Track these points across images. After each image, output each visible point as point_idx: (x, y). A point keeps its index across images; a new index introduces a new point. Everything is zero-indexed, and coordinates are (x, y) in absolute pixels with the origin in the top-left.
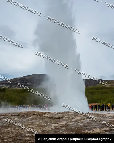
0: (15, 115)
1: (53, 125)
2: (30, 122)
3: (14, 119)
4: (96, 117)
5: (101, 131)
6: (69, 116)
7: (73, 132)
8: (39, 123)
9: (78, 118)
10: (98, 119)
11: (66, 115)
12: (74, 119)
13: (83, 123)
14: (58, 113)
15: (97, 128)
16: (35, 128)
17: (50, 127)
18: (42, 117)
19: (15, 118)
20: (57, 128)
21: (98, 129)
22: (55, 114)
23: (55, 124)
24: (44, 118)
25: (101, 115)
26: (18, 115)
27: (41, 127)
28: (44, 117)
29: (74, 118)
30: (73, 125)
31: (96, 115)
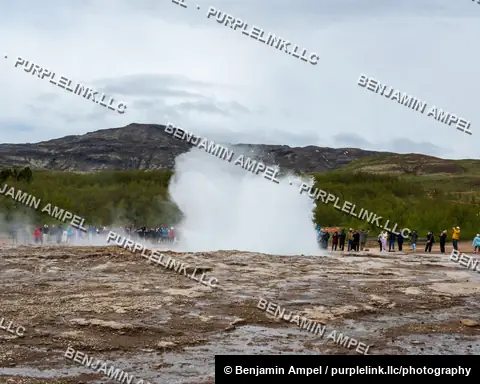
0: (51, 258)
1: (172, 291)
2: (98, 281)
3: (44, 270)
4: (324, 269)
5: (330, 315)
6: (233, 264)
7: (232, 315)
8: (125, 285)
9: (262, 271)
10: (329, 276)
11: (224, 262)
12: (248, 275)
13: (274, 287)
14: (197, 255)
15: (318, 305)
16: (108, 298)
17: (158, 298)
18: (142, 265)
19: (49, 267)
20: (181, 303)
21: (322, 308)
22: (189, 258)
23: (181, 287)
24: (149, 270)
25: (342, 263)
26: (62, 257)
27: (129, 299)
28: (150, 267)
29: (249, 271)
30: (239, 292)
31: (325, 264)
